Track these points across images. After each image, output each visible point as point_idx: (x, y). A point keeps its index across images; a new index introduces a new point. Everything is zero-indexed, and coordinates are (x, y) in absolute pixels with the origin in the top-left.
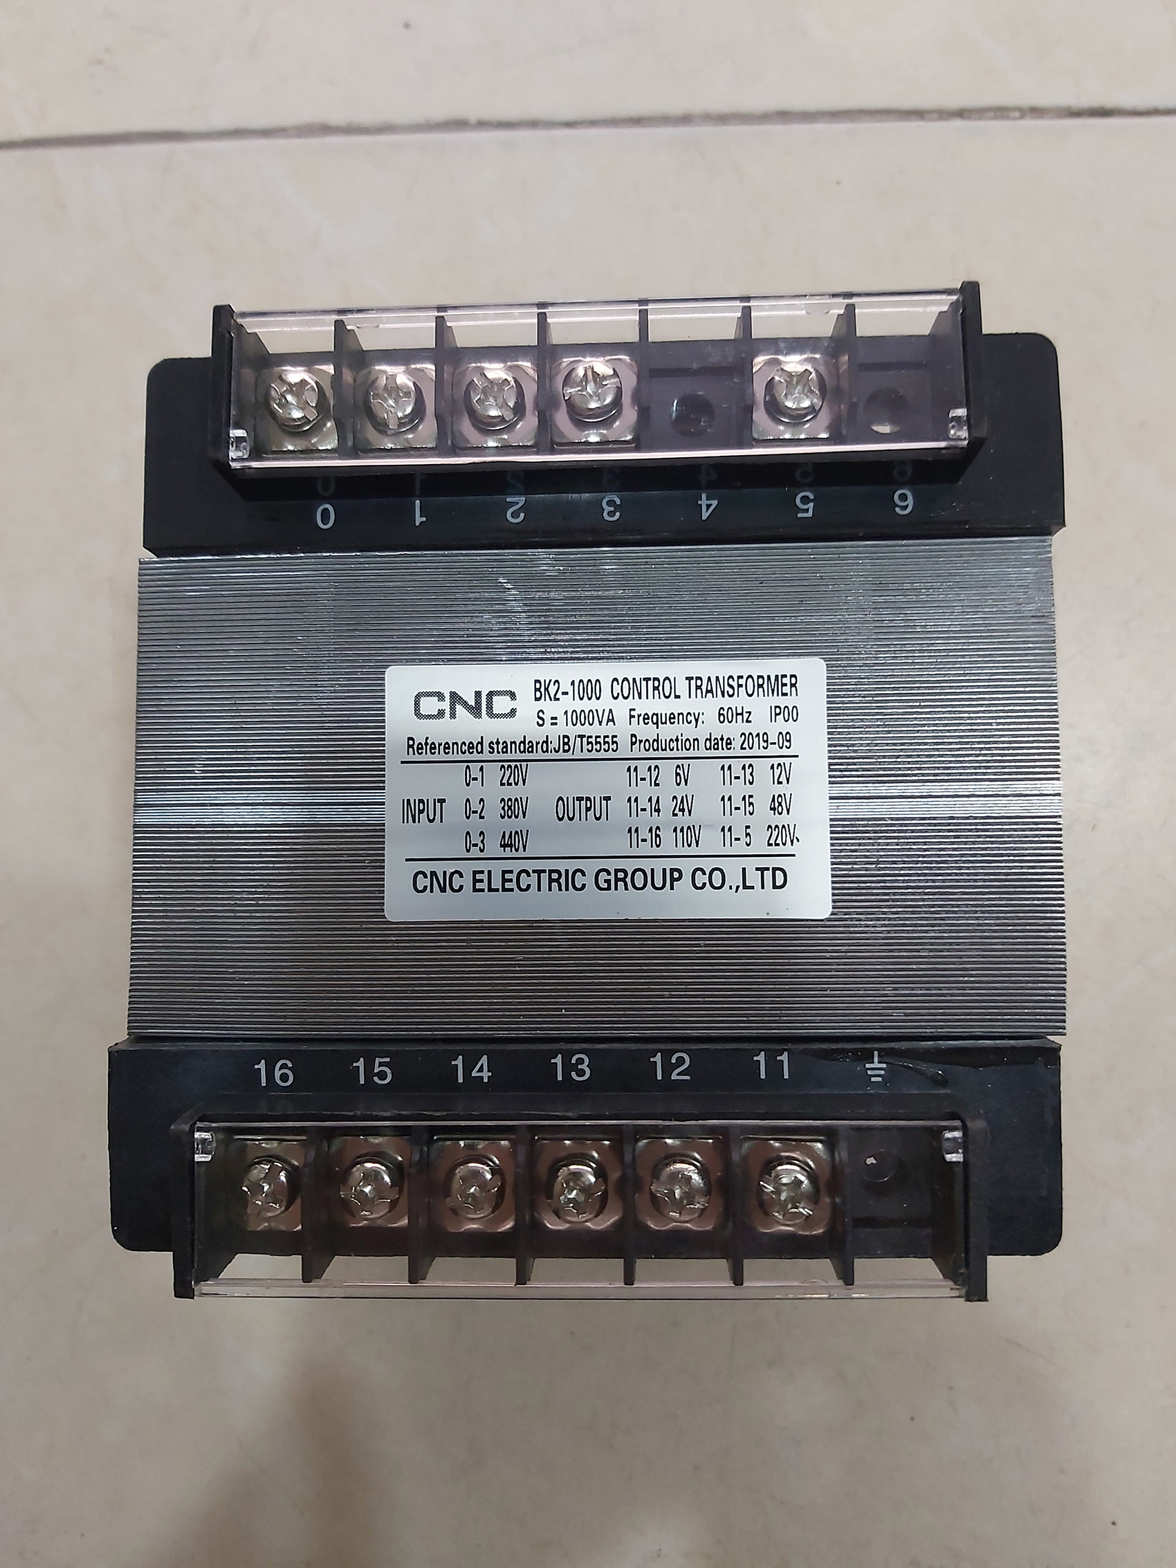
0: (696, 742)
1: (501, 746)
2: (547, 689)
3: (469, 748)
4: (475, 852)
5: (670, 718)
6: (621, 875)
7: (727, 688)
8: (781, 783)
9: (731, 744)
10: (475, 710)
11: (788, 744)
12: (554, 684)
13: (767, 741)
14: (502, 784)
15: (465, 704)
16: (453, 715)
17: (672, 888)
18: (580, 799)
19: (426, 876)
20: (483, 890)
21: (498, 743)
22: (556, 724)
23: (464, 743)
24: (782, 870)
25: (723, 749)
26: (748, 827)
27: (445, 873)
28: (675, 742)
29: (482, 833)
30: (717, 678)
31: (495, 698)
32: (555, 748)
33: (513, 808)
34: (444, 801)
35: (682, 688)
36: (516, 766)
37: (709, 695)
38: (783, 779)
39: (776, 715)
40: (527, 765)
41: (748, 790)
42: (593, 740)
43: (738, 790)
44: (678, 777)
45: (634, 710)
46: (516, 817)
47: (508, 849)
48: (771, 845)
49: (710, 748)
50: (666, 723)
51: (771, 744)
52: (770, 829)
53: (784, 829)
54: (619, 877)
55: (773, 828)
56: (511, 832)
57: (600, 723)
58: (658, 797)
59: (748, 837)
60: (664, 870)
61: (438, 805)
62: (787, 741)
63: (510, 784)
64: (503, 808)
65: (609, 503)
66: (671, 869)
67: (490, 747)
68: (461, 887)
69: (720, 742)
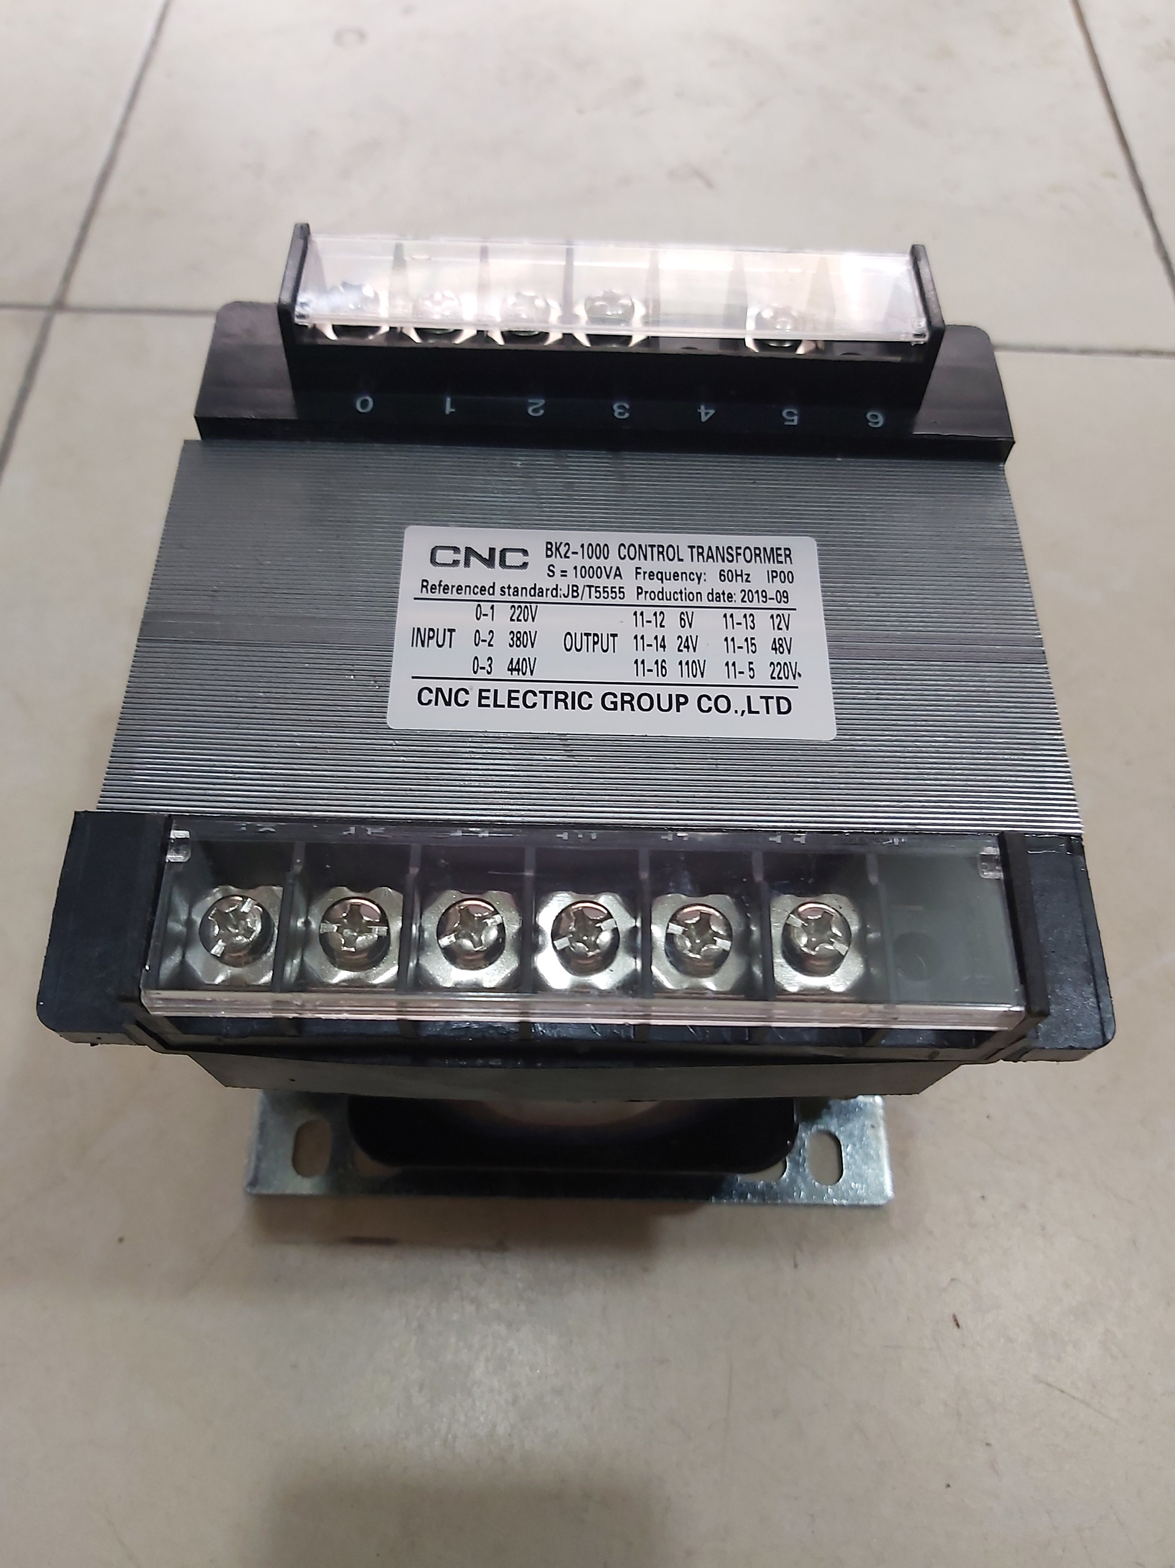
0: (699, 595)
1: (512, 591)
2: (557, 549)
3: (481, 590)
4: (482, 674)
5: (674, 576)
6: (627, 698)
7: (726, 555)
8: (781, 629)
9: (732, 597)
10: (489, 562)
11: (786, 600)
12: (565, 546)
13: (766, 597)
14: (512, 620)
15: (479, 557)
16: (467, 564)
17: (678, 710)
18: (587, 635)
19: (431, 691)
20: (488, 706)
21: (509, 587)
22: (566, 576)
23: (476, 586)
24: (786, 699)
25: (724, 601)
26: (751, 663)
27: (451, 690)
28: (679, 595)
29: (490, 658)
30: (717, 548)
31: (508, 554)
32: (564, 595)
33: (521, 639)
34: (454, 630)
35: (685, 553)
36: (526, 607)
37: (710, 560)
38: (782, 625)
39: (773, 577)
40: (537, 606)
41: (750, 634)
42: (601, 590)
43: (740, 634)
44: (683, 622)
45: (640, 568)
46: (525, 646)
47: (515, 673)
48: (774, 678)
49: (713, 600)
50: (670, 579)
51: (770, 599)
52: (772, 666)
53: (786, 666)
54: (625, 699)
55: (776, 664)
56: (519, 659)
57: (608, 577)
58: (664, 636)
59: (752, 671)
60: (670, 696)
61: (448, 634)
62: (785, 597)
63: (519, 620)
64: (512, 639)
65: (619, 407)
66: (677, 695)
67: (502, 591)
68: (466, 702)
69: (722, 596)
